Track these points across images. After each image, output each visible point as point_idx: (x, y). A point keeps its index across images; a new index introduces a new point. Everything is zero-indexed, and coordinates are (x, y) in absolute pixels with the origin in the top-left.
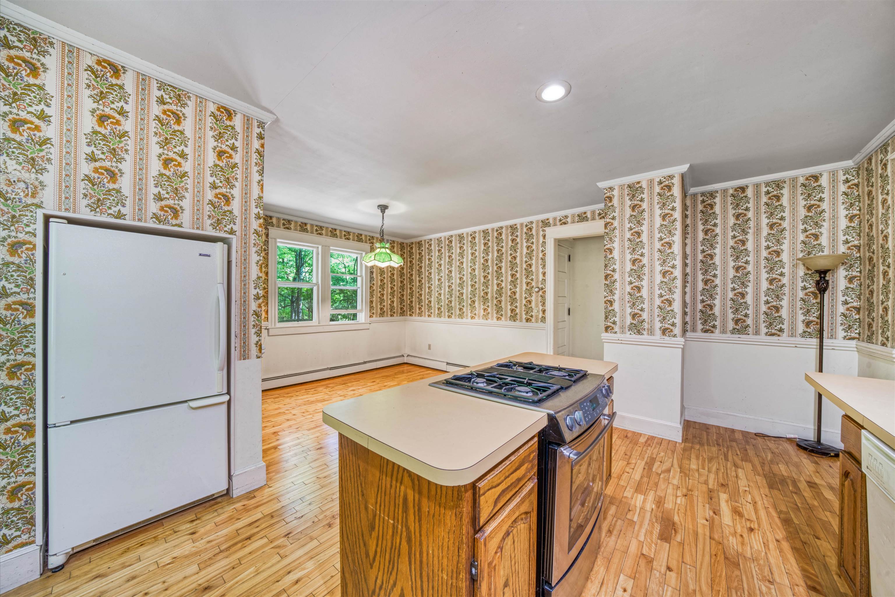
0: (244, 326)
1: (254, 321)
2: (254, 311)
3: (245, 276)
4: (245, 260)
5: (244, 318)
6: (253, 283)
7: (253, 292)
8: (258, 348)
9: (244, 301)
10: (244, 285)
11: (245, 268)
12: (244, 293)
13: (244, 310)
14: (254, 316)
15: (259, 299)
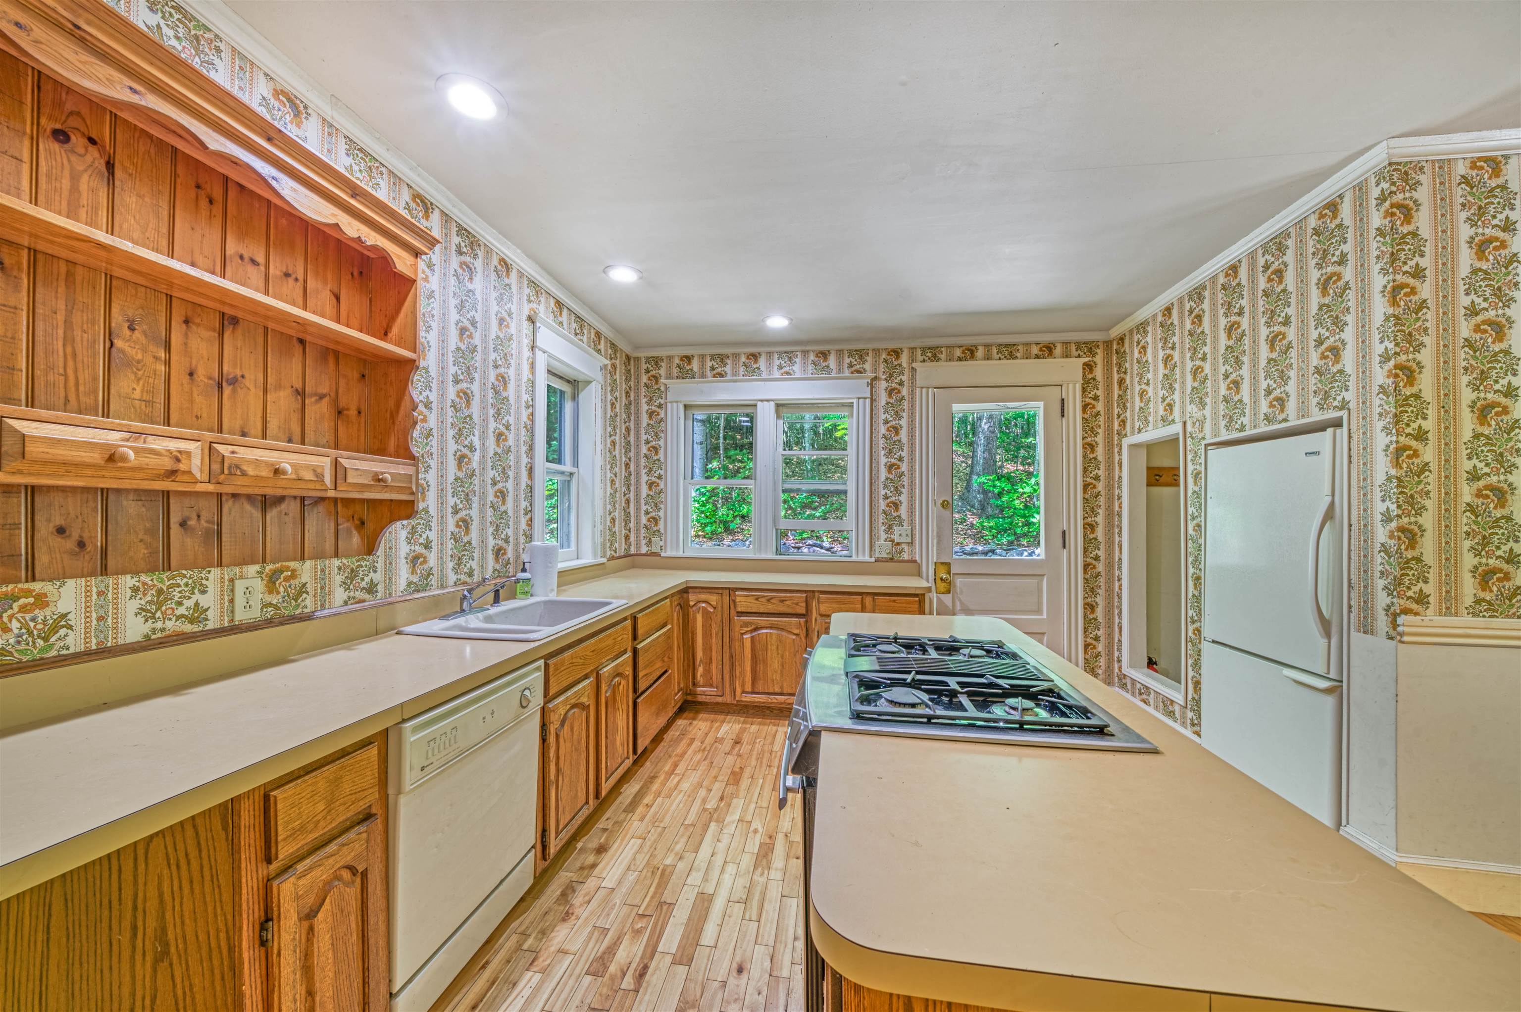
0: (1365, 571)
1: (1381, 564)
2: (1382, 545)
3: (1364, 479)
4: (1364, 449)
5: (1365, 556)
6: (1379, 489)
7: (1380, 507)
8: (1390, 619)
9: (1365, 526)
10: (1365, 495)
11: (1364, 464)
12: (1365, 510)
13: (1365, 541)
14: (1382, 554)
15: (1391, 521)
